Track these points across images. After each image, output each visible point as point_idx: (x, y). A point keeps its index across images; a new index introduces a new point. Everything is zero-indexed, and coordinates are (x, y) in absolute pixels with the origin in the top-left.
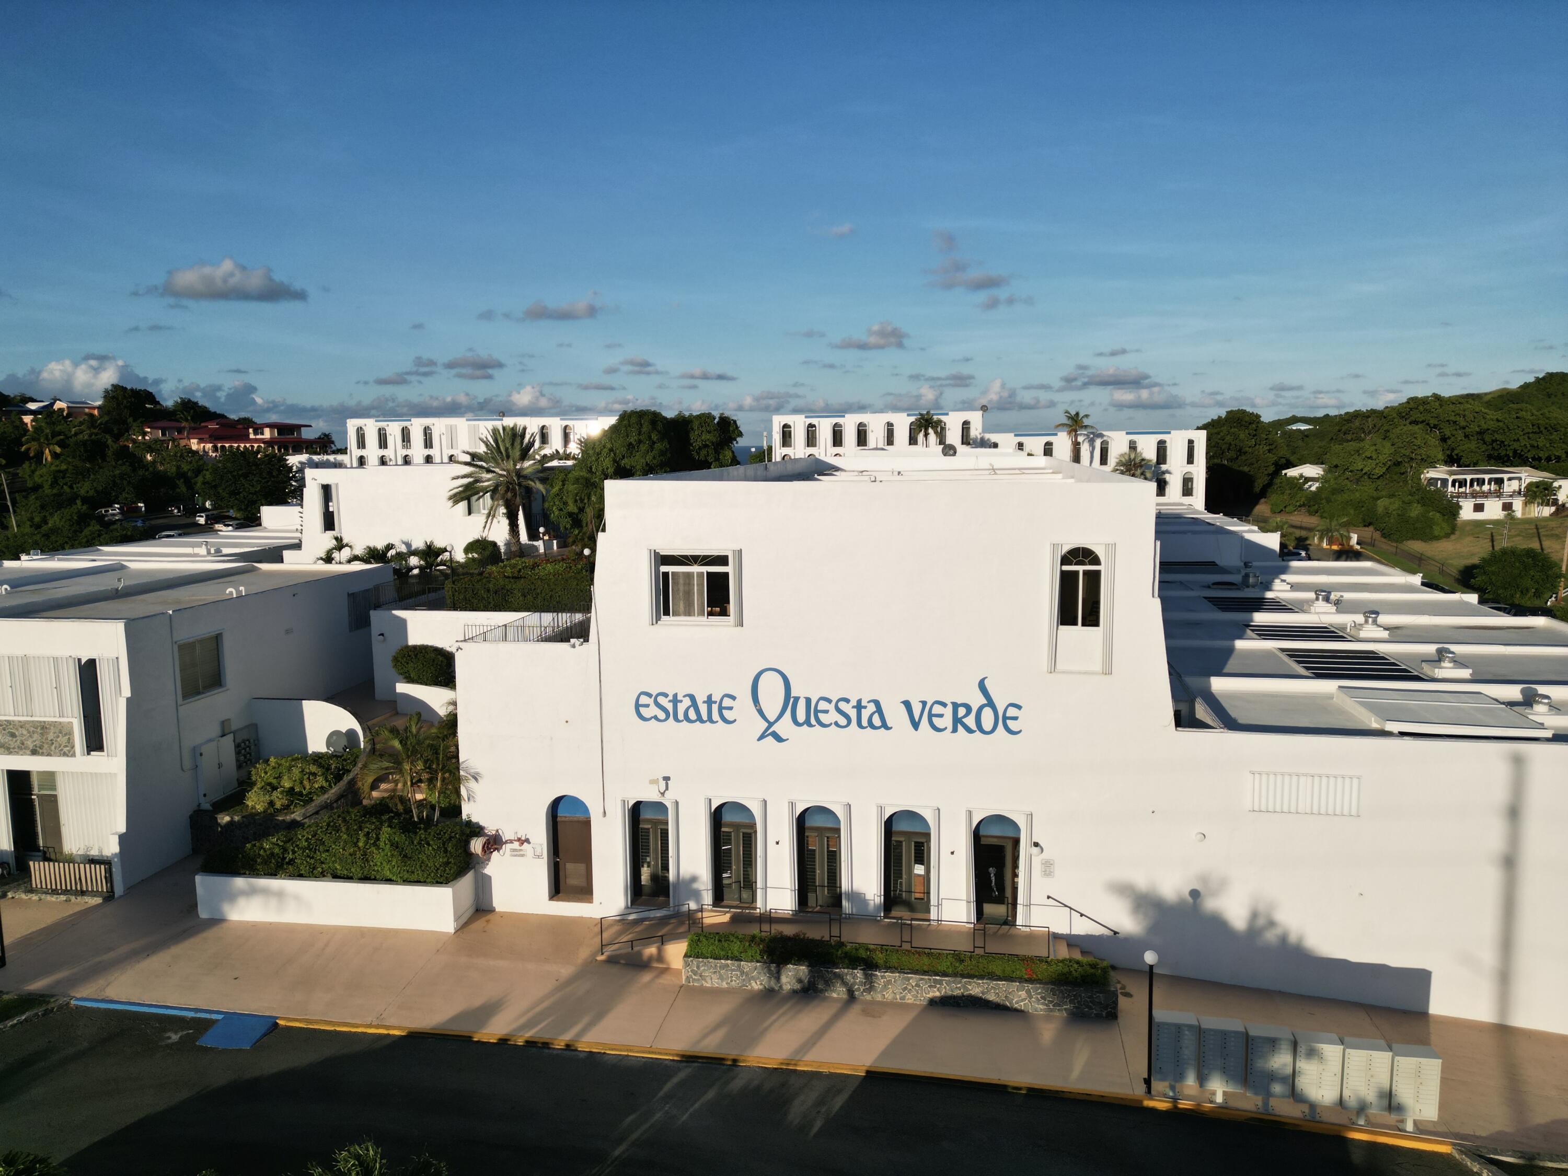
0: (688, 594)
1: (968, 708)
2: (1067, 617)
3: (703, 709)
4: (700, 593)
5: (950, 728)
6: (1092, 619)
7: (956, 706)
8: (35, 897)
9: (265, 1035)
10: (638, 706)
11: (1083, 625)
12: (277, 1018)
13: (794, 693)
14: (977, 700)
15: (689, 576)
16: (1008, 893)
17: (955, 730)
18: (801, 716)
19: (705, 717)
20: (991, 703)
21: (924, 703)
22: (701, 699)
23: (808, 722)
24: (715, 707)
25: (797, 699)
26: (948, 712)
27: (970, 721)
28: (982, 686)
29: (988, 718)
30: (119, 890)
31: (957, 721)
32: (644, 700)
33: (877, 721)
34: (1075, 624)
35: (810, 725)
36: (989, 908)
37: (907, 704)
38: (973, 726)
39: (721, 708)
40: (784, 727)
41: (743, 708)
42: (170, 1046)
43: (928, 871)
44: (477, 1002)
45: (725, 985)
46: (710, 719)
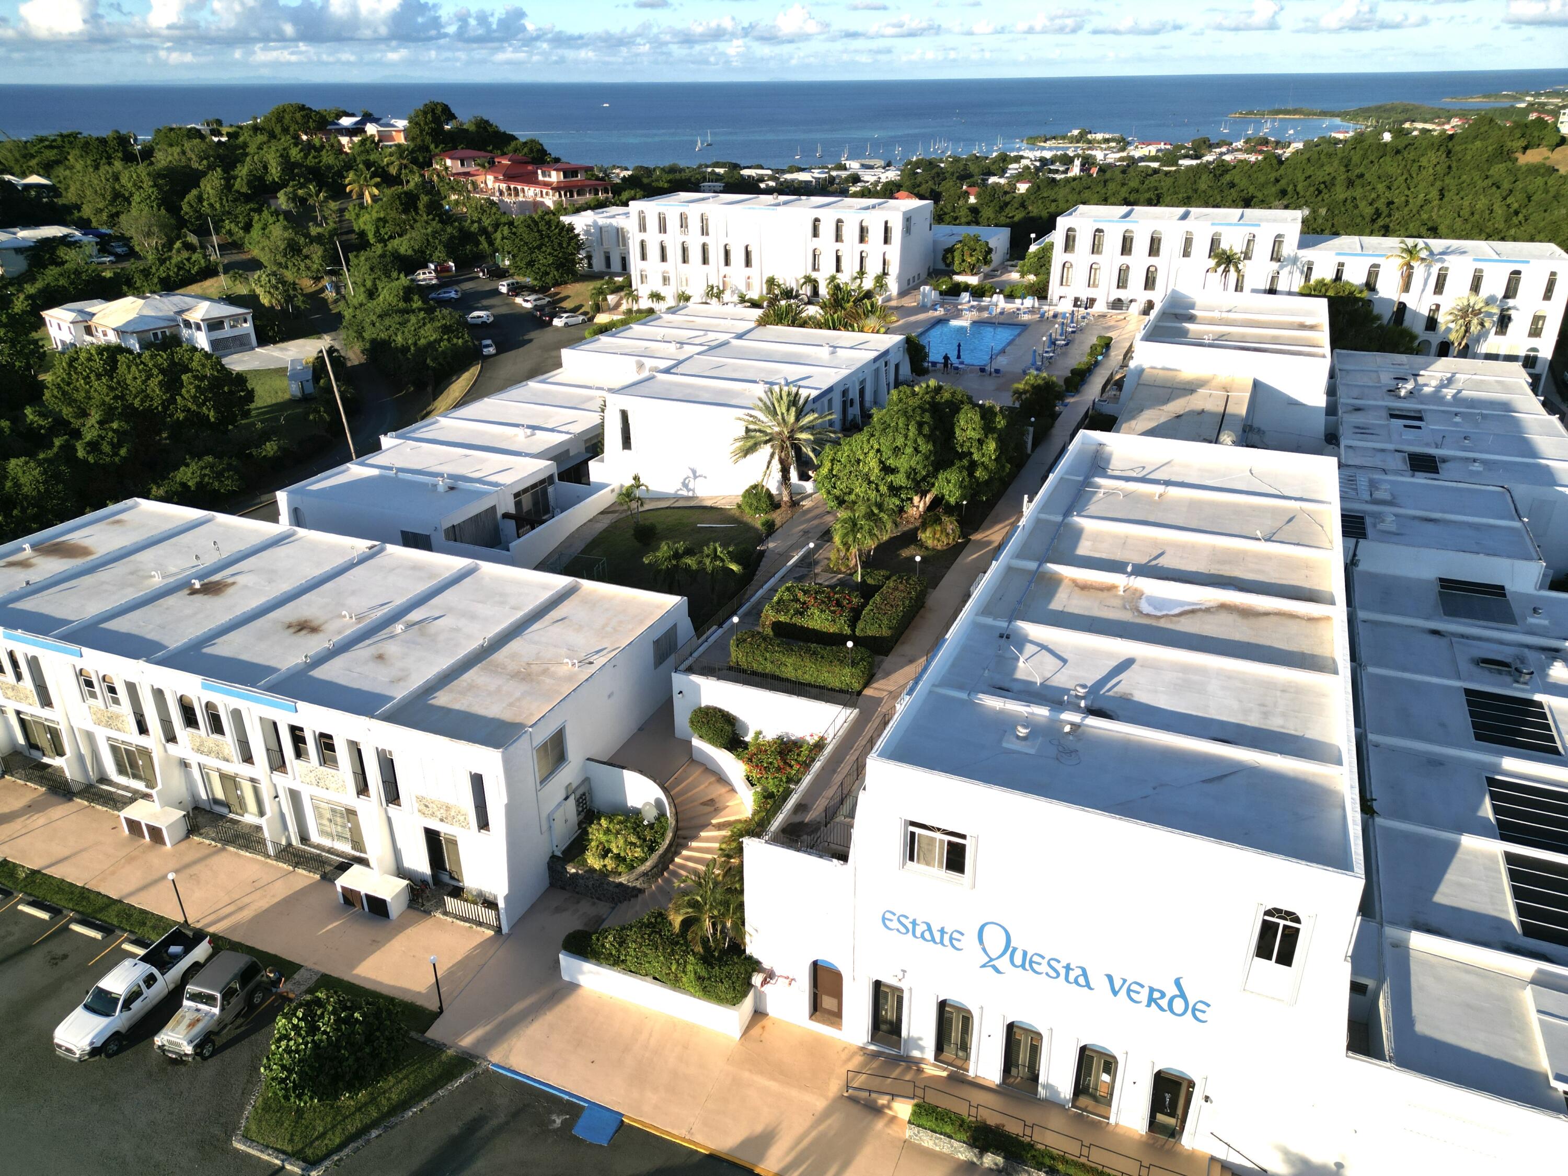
0: (931, 851)
1: (1163, 995)
2: (1263, 951)
3: (937, 936)
4: (940, 853)
5: (1145, 1002)
6: (1286, 958)
7: (1152, 990)
8: (449, 919)
9: (617, 1131)
10: (884, 919)
11: (1277, 961)
12: (623, 1115)
13: (1013, 944)
14: (1172, 991)
15: (933, 840)
16: (1180, 1112)
17: (1149, 1005)
18: (1018, 959)
19: (938, 939)
20: (1183, 995)
21: (1125, 981)
22: (935, 929)
23: (1023, 966)
24: (946, 937)
25: (1015, 949)
26: (1145, 993)
27: (1164, 1003)
28: (1177, 983)
29: (1179, 1005)
30: (505, 929)
31: (1151, 1000)
32: (888, 915)
33: (1081, 980)
34: (1270, 959)
35: (1024, 968)
36: (1160, 1117)
37: (1110, 978)
38: (1166, 1007)
39: (951, 939)
40: (1003, 963)
41: (970, 941)
42: (556, 1131)
43: (1113, 1081)
44: (759, 1128)
45: (937, 1149)
46: (942, 943)
